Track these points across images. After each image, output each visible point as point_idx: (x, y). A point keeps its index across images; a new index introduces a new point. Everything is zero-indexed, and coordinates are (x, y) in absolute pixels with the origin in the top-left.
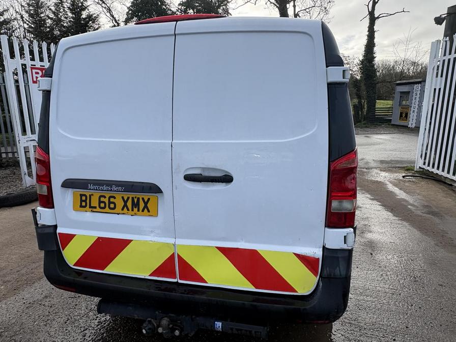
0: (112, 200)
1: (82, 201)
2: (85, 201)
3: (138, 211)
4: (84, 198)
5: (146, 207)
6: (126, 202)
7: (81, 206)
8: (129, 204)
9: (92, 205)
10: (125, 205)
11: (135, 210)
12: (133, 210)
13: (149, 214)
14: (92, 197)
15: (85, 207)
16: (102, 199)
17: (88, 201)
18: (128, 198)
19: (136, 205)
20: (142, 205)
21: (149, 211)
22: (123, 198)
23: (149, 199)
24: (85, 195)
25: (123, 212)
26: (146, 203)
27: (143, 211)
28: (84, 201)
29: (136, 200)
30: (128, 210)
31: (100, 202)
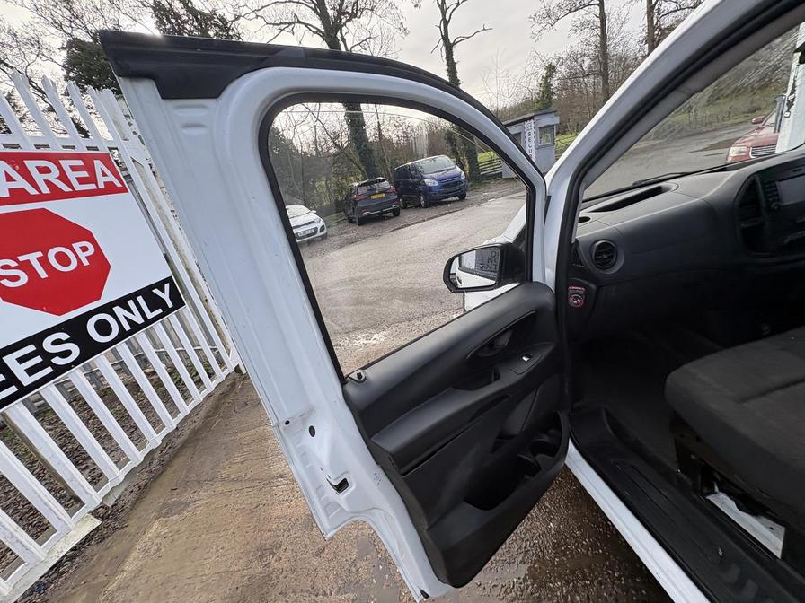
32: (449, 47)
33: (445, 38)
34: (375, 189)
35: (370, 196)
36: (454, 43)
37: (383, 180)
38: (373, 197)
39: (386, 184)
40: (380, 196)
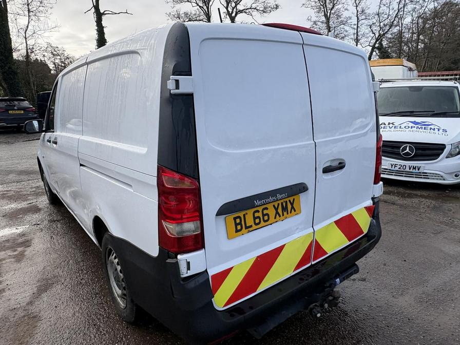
0: (265, 212)
1: (236, 225)
2: (240, 224)
3: (288, 214)
4: (238, 221)
5: (293, 207)
6: (276, 209)
7: (237, 231)
8: (280, 210)
9: (247, 225)
10: (277, 213)
11: (285, 213)
12: (283, 215)
13: (295, 213)
14: (246, 216)
15: (241, 230)
16: (257, 214)
17: (243, 223)
18: (279, 204)
19: (285, 209)
20: (289, 206)
21: (295, 211)
22: (274, 206)
23: (294, 199)
24: (239, 217)
25: (276, 220)
26: (292, 204)
27: (291, 212)
28: (238, 224)
29: (284, 204)
30: (280, 216)
31: (255, 218)
32: (99, 16)
33: (97, 7)
34: (15, 106)
35: (7, 110)
36: (103, 14)
37: (23, 100)
38: (10, 112)
39: (26, 104)
40: (17, 112)
